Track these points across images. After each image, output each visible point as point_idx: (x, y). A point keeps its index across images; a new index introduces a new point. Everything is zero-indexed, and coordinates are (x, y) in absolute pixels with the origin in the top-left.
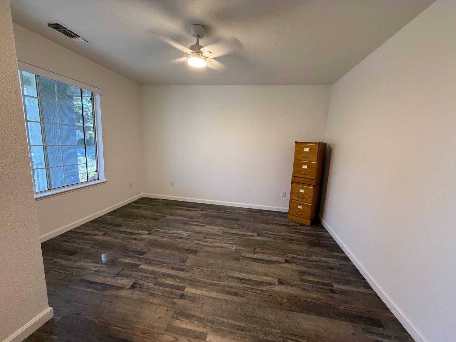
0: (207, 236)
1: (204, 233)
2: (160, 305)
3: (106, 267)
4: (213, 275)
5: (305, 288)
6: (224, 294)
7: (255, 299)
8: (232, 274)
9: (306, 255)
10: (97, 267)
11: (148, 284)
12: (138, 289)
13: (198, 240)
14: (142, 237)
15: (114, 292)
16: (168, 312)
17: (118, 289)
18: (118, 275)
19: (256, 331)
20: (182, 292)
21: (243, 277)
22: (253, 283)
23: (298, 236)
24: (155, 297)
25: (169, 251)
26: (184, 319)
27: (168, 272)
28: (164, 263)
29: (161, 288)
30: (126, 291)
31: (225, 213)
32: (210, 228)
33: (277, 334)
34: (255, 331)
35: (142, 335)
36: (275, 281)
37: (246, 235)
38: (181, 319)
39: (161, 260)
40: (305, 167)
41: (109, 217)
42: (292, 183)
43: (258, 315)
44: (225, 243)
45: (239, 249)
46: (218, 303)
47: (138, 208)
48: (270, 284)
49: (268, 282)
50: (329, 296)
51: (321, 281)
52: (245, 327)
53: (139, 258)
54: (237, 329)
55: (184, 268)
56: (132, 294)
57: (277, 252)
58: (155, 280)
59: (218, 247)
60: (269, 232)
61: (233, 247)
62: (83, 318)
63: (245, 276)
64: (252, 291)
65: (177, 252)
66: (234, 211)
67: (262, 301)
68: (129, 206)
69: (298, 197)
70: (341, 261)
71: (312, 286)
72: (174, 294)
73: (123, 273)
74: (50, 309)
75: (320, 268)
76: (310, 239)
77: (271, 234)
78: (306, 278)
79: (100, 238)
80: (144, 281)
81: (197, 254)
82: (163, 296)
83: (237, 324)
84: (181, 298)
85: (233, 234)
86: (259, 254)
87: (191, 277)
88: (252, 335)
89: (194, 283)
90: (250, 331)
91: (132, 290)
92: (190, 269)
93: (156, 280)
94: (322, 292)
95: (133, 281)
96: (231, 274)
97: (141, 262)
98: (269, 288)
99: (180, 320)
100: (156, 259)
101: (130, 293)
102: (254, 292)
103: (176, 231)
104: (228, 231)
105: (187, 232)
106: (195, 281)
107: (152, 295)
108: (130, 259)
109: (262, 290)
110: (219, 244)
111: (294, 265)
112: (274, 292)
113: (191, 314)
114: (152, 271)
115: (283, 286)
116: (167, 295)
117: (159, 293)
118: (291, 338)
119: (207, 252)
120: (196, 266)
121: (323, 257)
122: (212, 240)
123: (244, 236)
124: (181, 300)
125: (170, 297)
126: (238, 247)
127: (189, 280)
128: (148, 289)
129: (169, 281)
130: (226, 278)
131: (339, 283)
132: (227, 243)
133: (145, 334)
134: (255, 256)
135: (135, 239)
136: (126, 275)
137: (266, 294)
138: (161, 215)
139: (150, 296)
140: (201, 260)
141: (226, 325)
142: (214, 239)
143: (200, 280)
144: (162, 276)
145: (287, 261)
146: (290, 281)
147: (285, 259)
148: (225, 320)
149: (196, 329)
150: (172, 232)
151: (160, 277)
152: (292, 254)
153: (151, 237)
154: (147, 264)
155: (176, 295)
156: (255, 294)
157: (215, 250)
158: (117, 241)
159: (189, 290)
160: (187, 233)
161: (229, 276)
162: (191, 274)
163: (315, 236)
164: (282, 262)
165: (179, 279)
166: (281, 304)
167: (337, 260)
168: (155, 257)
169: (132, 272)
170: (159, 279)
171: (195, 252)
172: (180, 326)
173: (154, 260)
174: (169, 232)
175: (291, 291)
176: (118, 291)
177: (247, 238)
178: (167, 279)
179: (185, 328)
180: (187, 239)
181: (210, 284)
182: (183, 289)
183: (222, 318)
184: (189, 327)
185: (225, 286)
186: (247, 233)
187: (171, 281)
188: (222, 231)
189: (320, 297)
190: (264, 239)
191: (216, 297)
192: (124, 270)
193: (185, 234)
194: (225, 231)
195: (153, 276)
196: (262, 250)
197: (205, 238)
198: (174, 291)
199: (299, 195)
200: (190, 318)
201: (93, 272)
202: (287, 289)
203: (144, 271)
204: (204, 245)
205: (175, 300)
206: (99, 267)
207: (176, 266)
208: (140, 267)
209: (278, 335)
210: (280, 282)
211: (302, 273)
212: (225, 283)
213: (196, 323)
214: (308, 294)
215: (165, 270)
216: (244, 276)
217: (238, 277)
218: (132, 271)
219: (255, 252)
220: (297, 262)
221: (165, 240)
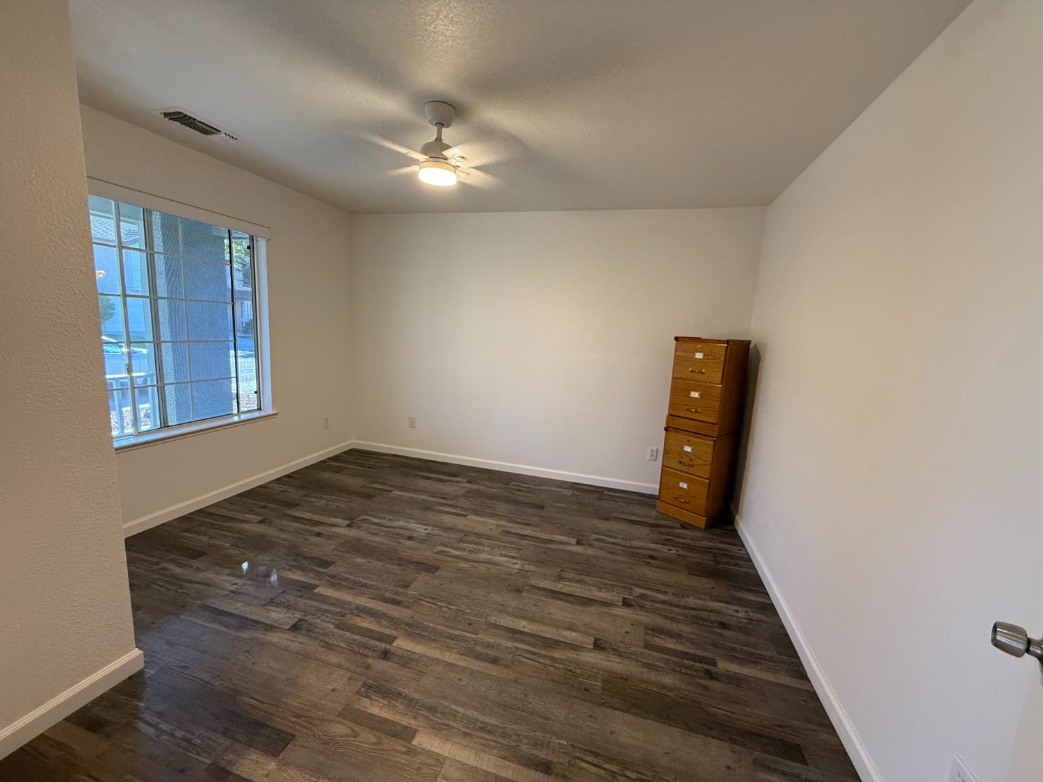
0: (465, 539)
1: (461, 531)
2: (339, 666)
3: (252, 585)
4: (458, 618)
5: (651, 662)
6: (472, 658)
7: (532, 674)
8: (498, 619)
9: (675, 592)
10: (236, 584)
11: (324, 624)
12: (304, 632)
13: (445, 545)
14: (333, 532)
15: (259, 635)
16: (352, 681)
17: (267, 630)
18: (271, 602)
19: (517, 737)
20: (388, 647)
21: (521, 627)
22: (537, 642)
23: (670, 550)
24: (333, 650)
25: (380, 564)
26: (377, 698)
27: (368, 605)
28: (366, 586)
29: (348, 634)
30: (280, 634)
31: (519, 490)
32: (476, 521)
33: (560, 748)
34: (514, 738)
35: (293, 719)
36: (589, 641)
37: (551, 542)
38: (373, 697)
39: (361, 579)
40: (695, 395)
41: (277, 487)
42: (666, 429)
43: (531, 706)
44: (501, 555)
45: (527, 569)
46: (452, 675)
47: (338, 470)
48: (574, 647)
49: (572, 642)
50: (701, 685)
51: (692, 651)
52: (497, 726)
53: (320, 572)
54: (480, 728)
55: (402, 599)
56: (292, 641)
57: (610, 583)
58: (339, 618)
59: (482, 562)
60: (603, 537)
61: (514, 564)
62: (194, 677)
63: (524, 627)
64: (532, 657)
65: (397, 567)
66: (537, 488)
67: (547, 679)
68: (323, 465)
69: (680, 462)
70: (754, 612)
71: (667, 660)
72: (370, 649)
73: (283, 600)
74: (137, 652)
75: (698, 623)
76: (696, 558)
77: (608, 543)
78: (659, 641)
79: (253, 528)
80: (319, 618)
81: (437, 573)
82: (349, 650)
83: (482, 720)
84: (383, 659)
85: (523, 537)
86: (567, 583)
87: (412, 617)
88: (507, 743)
89: (415, 630)
90: (504, 735)
91: (293, 634)
92: (414, 601)
93: (342, 618)
94: (687, 674)
95: (298, 615)
96: (496, 620)
97: (320, 580)
98: (570, 655)
99: (370, 698)
100: (350, 577)
101: (287, 639)
102: (535, 661)
103: (404, 524)
104: (513, 531)
105: (426, 527)
106: (418, 628)
107: (329, 647)
108: (302, 573)
109: (553, 659)
110: (489, 557)
111: (639, 612)
112: (578, 663)
113: (394, 691)
114: (337, 600)
115: (603, 653)
116: (356, 649)
117: (342, 645)
118: (587, 759)
119: (458, 570)
120: (428, 597)
121: (712, 600)
122: (475, 546)
123: (546, 543)
124: (382, 661)
125: (361, 654)
126: (526, 566)
127: (408, 625)
128: (323, 634)
129: (365, 623)
130: (484, 627)
131: (733, 659)
132: (506, 556)
133: (298, 716)
134: (559, 587)
135: (319, 535)
136: (286, 605)
137: (560, 666)
138: (382, 487)
139: (323, 647)
140: (442, 586)
141: (458, 719)
142: (480, 544)
143: (429, 627)
144: (355, 611)
145: (626, 603)
146: (619, 644)
147: (624, 598)
148: (460, 710)
149: (398, 719)
150: (397, 524)
151: (351, 613)
152: (643, 588)
153: (353, 533)
154: (333, 585)
155: (374, 651)
156: (536, 663)
157: (475, 567)
158: (284, 536)
159: (404, 644)
160: (426, 529)
161: (490, 623)
162: (413, 613)
163: (711, 553)
164: (616, 605)
165: (387, 621)
166: (586, 690)
167: (745, 609)
168: (350, 573)
169: (299, 599)
170: (348, 616)
171: (431, 569)
172: (368, 711)
173: (347, 580)
174: (388, 525)
175: (616, 665)
176: (266, 633)
177: (552, 546)
178: (364, 618)
179: (377, 716)
180: (423, 541)
181: (448, 635)
182: (391, 639)
183: (454, 703)
184: (386, 714)
185: (476, 643)
186: (554, 536)
187: (369, 623)
188: (500, 530)
189: (678, 684)
190: (591, 552)
191: (454, 662)
192: (286, 594)
193: (422, 530)
194: (507, 529)
195: (338, 610)
196: (576, 576)
197: (461, 541)
198: (373, 642)
199: (682, 458)
200: (391, 698)
201: (227, 593)
202: (609, 661)
203: (323, 599)
204: (455, 557)
205: (370, 661)
206: (240, 584)
207: (388, 595)
208: (316, 591)
209: (562, 750)
210: (598, 646)
211: (653, 630)
212: (480, 636)
213: (402, 708)
214: (652, 676)
215: (363, 601)
216: (522, 625)
217: (509, 626)
218: (301, 597)
219: (560, 578)
220: (648, 606)
221: (377, 539)
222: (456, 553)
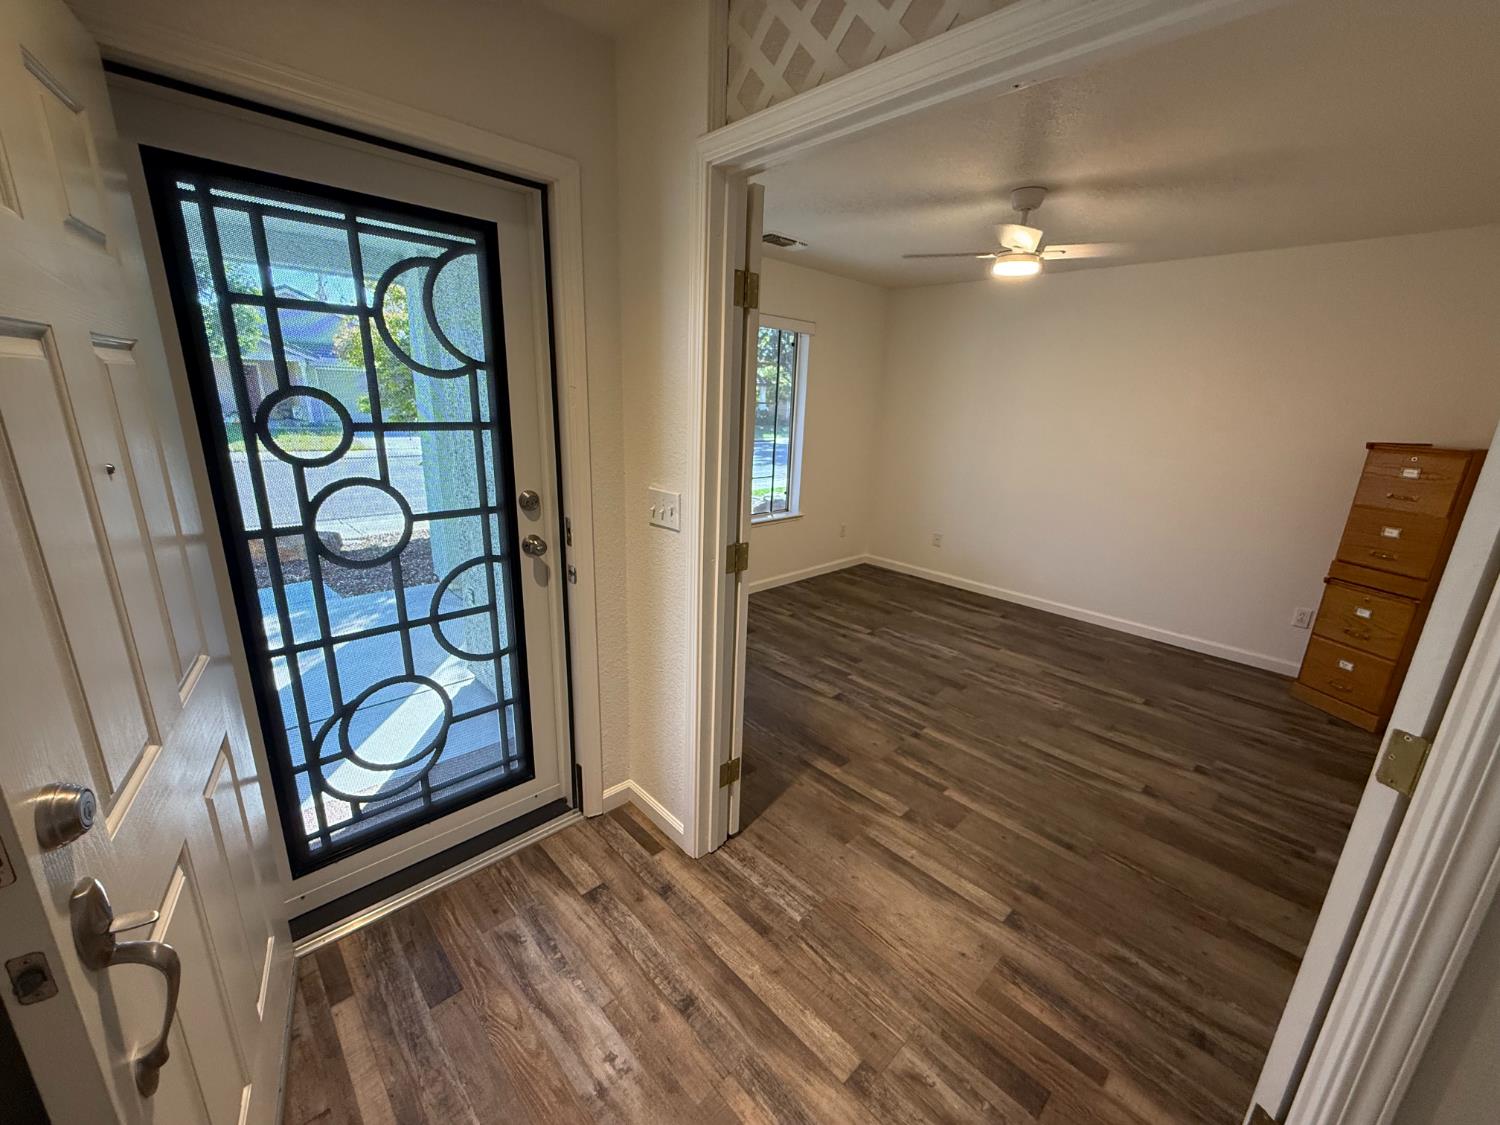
0: (998, 669)
1: (991, 662)
2: (877, 731)
4: (987, 730)
7: (1064, 789)
8: (1031, 741)
9: (1282, 780)
11: (862, 702)
13: (973, 670)
14: (857, 636)
18: (815, 676)
19: (1041, 820)
20: (918, 731)
24: (872, 720)
28: (893, 684)
29: (881, 713)
30: (827, 699)
32: (1011, 657)
34: (1039, 820)
36: (1136, 785)
37: (1106, 694)
38: (908, 758)
39: (890, 678)
40: (1392, 533)
41: (798, 589)
42: (1327, 581)
43: (1058, 807)
44: (1039, 692)
45: (1071, 711)
46: (980, 765)
47: (852, 583)
49: (1116, 781)
50: (1281, 859)
51: (1281, 831)
52: (1021, 808)
53: (850, 665)
55: (929, 702)
56: (836, 705)
57: (1182, 748)
58: (874, 701)
59: (1016, 693)
60: (1188, 706)
61: (1055, 703)
63: (1061, 755)
64: (1065, 777)
65: (923, 677)
66: (1099, 638)
67: (1079, 797)
68: (836, 575)
69: (1346, 631)
71: (1239, 827)
72: (903, 729)
73: (824, 677)
78: (1236, 811)
79: (785, 619)
80: (856, 696)
81: (964, 691)
82: (884, 723)
84: (914, 737)
85: (1067, 681)
86: (1122, 735)
87: (940, 717)
88: (1031, 820)
89: (943, 727)
90: (1028, 815)
91: (837, 701)
92: (941, 706)
93: (876, 702)
94: (1264, 844)
95: (838, 691)
96: (1028, 741)
97: (851, 670)
98: (1112, 789)
99: (906, 758)
100: (878, 674)
101: (833, 705)
102: (1069, 781)
103: (928, 643)
106: (945, 726)
107: (867, 717)
108: (836, 662)
109: (1089, 785)
110: (1024, 691)
111: (1217, 783)
112: (1120, 797)
113: (925, 759)
114: (869, 688)
115: (1153, 799)
116: (891, 726)
117: (878, 718)
119: (987, 693)
120: (955, 707)
122: (1010, 679)
123: (1099, 694)
124: (914, 739)
125: (895, 729)
126: (1069, 708)
127: (935, 721)
128: (861, 708)
129: (896, 710)
130: (1014, 742)
132: (1045, 694)
133: (851, 751)
134: (1110, 735)
135: (844, 636)
136: (827, 681)
137: (1097, 793)
138: (901, 606)
139: (863, 716)
140: (968, 701)
142: (1013, 677)
143: (957, 728)
144: (886, 700)
146: (1178, 799)
147: (1198, 766)
148: (987, 788)
150: (918, 641)
151: (883, 700)
152: (1231, 765)
153: (875, 640)
154: (863, 676)
155: (906, 730)
157: (1006, 696)
158: (814, 631)
159: (930, 732)
160: (951, 652)
161: (1021, 742)
162: (940, 714)
164: (1184, 768)
165: (917, 714)
166: (1124, 816)
168: (877, 671)
169: (836, 680)
170: (879, 701)
171: (959, 686)
173: (876, 676)
174: (909, 640)
176: (815, 695)
178: (895, 707)
179: (913, 769)
180: (948, 662)
181: (975, 738)
182: (920, 727)
183: (982, 783)
184: (919, 770)
185: (1005, 751)
186: (1112, 690)
188: (1041, 670)
189: (1247, 847)
191: (981, 758)
192: (825, 673)
193: (946, 652)
194: (1047, 671)
195: (872, 696)
196: (1136, 731)
197: (992, 670)
198: (905, 725)
199: (1351, 626)
200: (923, 762)
202: (1159, 807)
203: (852, 682)
204: (986, 682)
205: (904, 736)
207: (916, 696)
208: (850, 677)
210: (1148, 791)
211: (1231, 801)
212: (1009, 748)
214: (1214, 833)
215: (892, 694)
216: (1058, 753)
217: (1041, 749)
218: (837, 678)
220: (1231, 781)
221: (900, 651)
222: (985, 679)
